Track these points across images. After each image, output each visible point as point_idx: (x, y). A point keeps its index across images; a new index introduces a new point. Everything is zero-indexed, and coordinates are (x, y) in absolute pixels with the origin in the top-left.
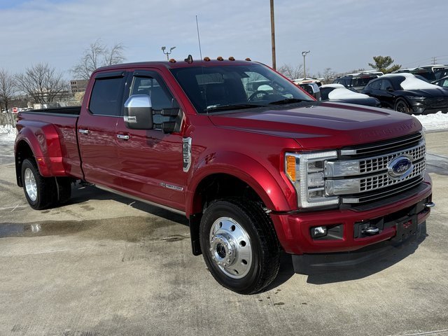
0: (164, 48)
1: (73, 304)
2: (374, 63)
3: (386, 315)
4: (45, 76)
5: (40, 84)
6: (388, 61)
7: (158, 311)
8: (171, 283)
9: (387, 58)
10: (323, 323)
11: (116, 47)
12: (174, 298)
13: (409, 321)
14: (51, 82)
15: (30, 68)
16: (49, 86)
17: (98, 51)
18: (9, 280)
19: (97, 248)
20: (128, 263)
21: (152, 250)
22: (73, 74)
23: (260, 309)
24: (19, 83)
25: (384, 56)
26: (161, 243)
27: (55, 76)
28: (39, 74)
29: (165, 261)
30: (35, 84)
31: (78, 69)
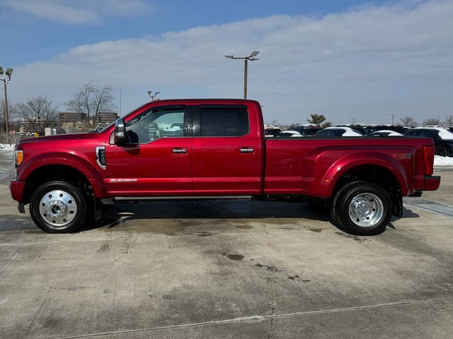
0: (150, 93)
1: (145, 276)
2: (311, 119)
3: (387, 290)
4: (43, 107)
5: (38, 113)
6: (322, 118)
7: (216, 282)
8: (217, 264)
9: (321, 116)
10: (344, 294)
11: (106, 88)
12: (225, 274)
13: (405, 294)
14: (48, 112)
15: (31, 99)
16: (46, 115)
17: (90, 89)
18: (82, 258)
19: (144, 238)
20: (175, 249)
21: (190, 241)
22: (67, 107)
23: (293, 284)
24: (20, 111)
25: (319, 115)
26: (195, 237)
27: (52, 107)
28: (37, 105)
29: (204, 249)
30: (34, 112)
31: (72, 103)
